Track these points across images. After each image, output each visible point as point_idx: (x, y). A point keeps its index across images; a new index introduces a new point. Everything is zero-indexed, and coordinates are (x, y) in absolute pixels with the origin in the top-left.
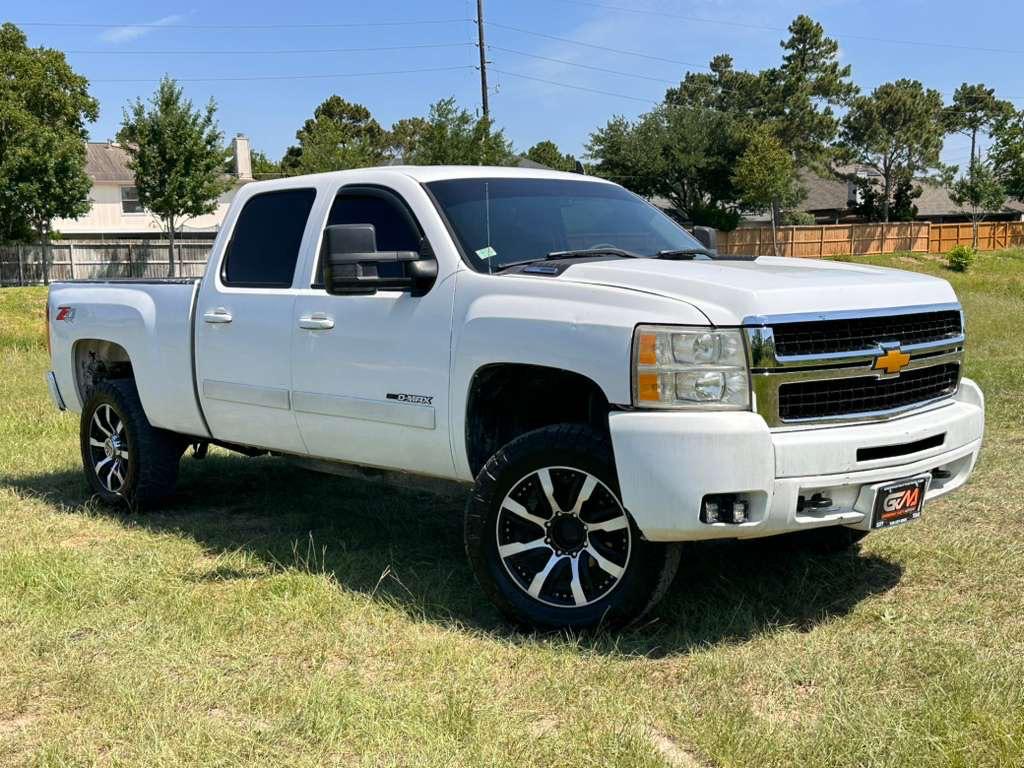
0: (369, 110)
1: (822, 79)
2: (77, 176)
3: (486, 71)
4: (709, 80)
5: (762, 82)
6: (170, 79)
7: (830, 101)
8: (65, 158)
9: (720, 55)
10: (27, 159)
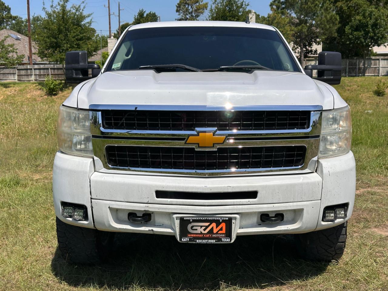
2: (382, 27)
8: (376, 20)
10: (360, 21)
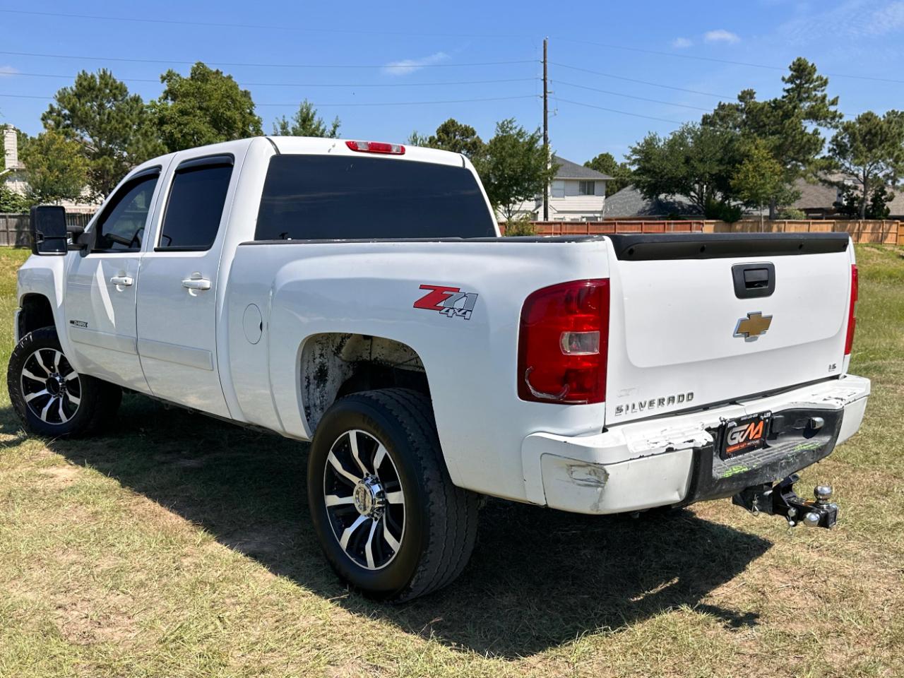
0: (475, 129)
1: (813, 107)
3: (548, 99)
4: (737, 108)
5: (765, 109)
6: (308, 104)
7: (819, 125)
9: (746, 90)
